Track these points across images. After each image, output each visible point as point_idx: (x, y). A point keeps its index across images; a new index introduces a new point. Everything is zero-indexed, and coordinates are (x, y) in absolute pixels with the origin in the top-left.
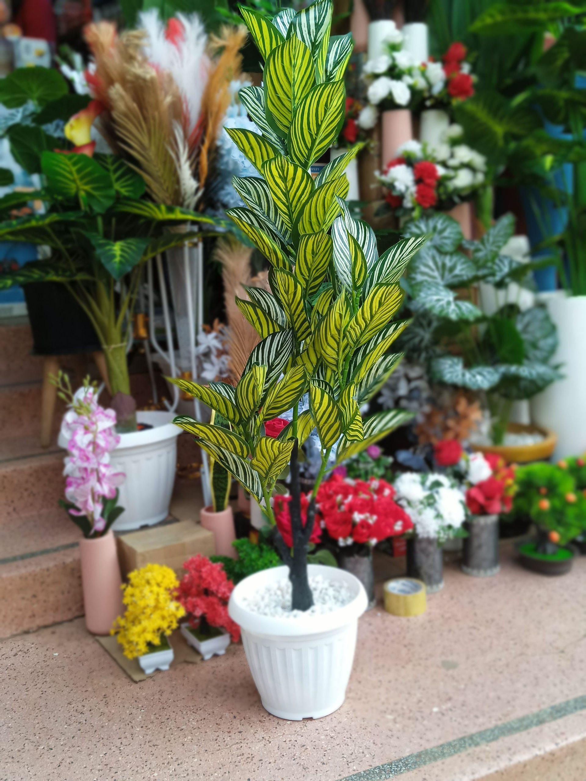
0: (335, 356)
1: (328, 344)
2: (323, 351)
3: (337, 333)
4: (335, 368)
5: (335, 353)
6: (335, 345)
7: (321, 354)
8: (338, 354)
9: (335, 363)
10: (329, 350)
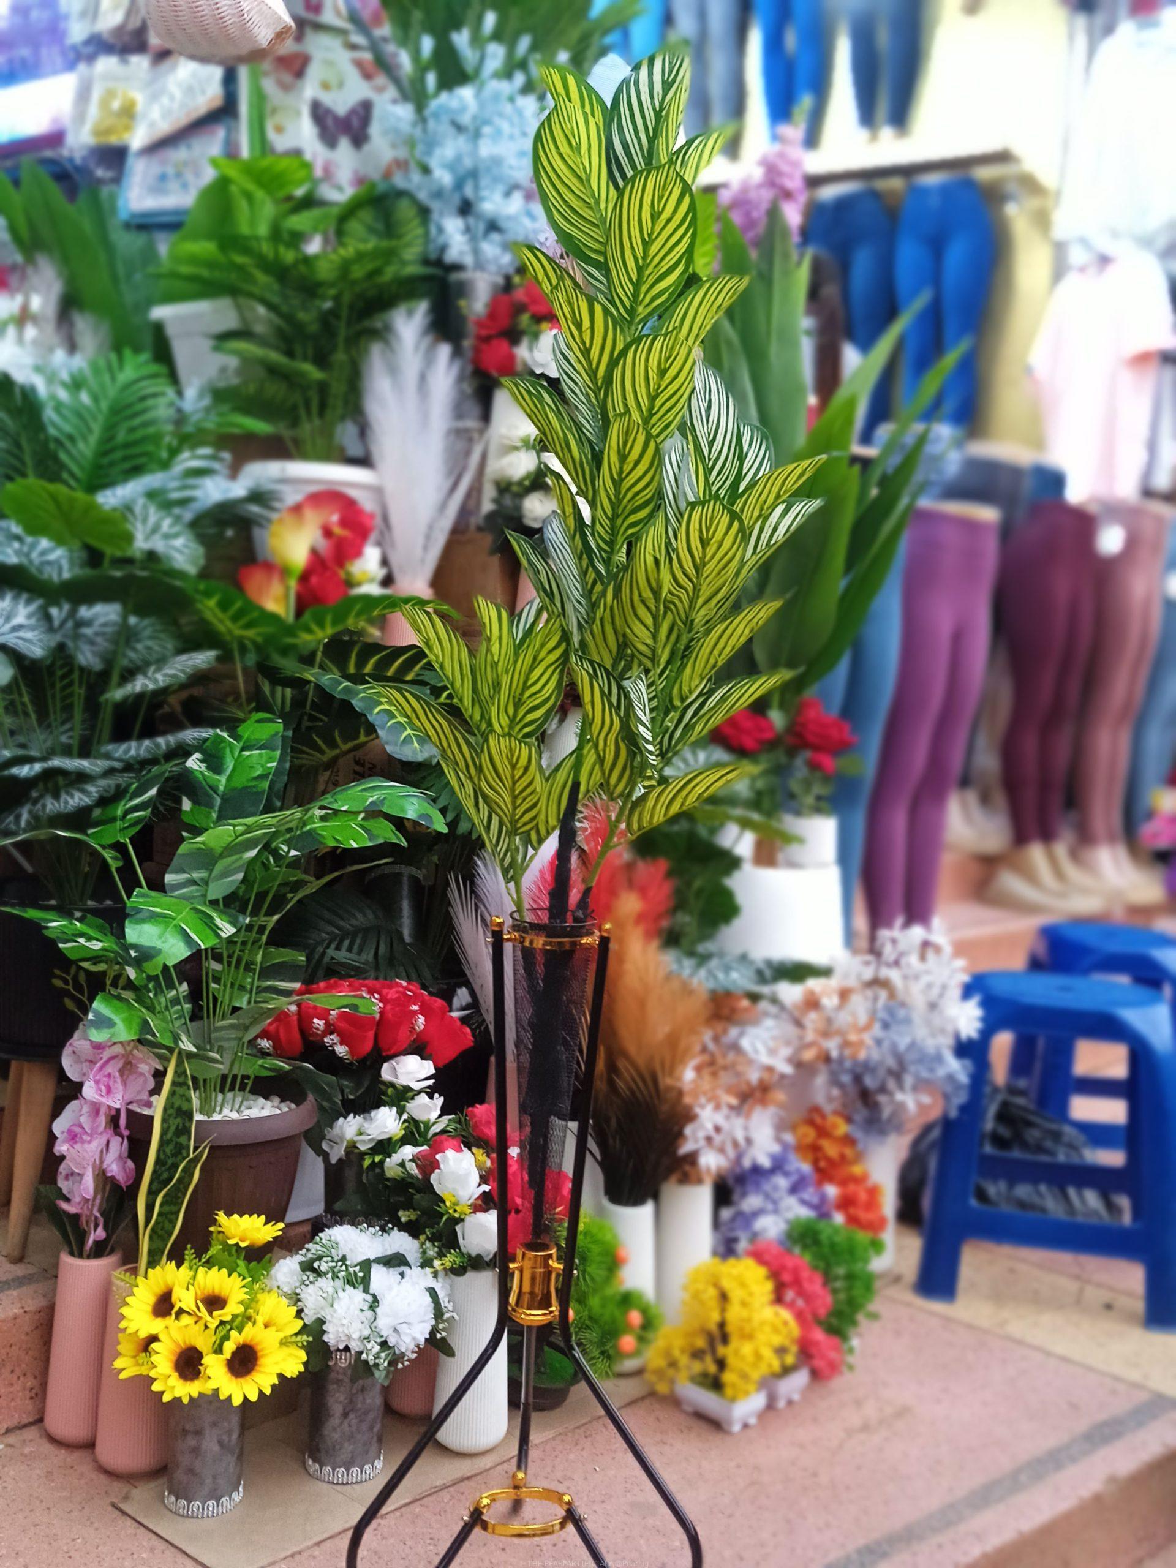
0: (650, 642)
1: (636, 615)
2: (628, 631)
3: (651, 595)
4: (649, 664)
5: (649, 634)
6: (649, 621)
7: (624, 635)
8: (654, 637)
9: (649, 653)
10: (638, 629)
